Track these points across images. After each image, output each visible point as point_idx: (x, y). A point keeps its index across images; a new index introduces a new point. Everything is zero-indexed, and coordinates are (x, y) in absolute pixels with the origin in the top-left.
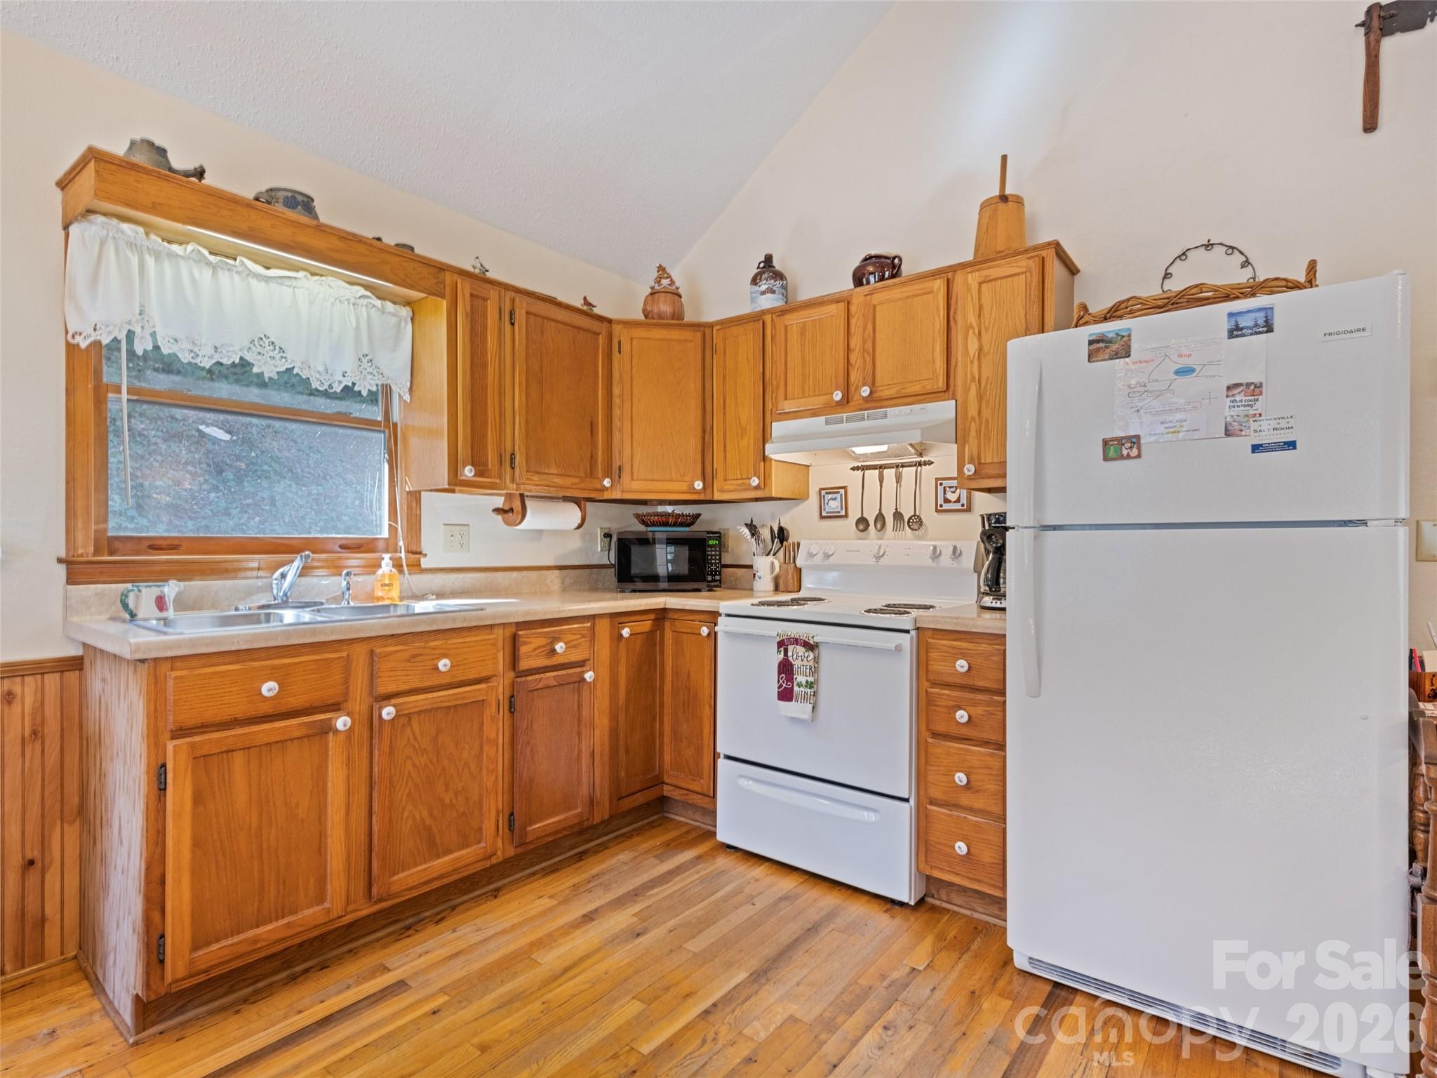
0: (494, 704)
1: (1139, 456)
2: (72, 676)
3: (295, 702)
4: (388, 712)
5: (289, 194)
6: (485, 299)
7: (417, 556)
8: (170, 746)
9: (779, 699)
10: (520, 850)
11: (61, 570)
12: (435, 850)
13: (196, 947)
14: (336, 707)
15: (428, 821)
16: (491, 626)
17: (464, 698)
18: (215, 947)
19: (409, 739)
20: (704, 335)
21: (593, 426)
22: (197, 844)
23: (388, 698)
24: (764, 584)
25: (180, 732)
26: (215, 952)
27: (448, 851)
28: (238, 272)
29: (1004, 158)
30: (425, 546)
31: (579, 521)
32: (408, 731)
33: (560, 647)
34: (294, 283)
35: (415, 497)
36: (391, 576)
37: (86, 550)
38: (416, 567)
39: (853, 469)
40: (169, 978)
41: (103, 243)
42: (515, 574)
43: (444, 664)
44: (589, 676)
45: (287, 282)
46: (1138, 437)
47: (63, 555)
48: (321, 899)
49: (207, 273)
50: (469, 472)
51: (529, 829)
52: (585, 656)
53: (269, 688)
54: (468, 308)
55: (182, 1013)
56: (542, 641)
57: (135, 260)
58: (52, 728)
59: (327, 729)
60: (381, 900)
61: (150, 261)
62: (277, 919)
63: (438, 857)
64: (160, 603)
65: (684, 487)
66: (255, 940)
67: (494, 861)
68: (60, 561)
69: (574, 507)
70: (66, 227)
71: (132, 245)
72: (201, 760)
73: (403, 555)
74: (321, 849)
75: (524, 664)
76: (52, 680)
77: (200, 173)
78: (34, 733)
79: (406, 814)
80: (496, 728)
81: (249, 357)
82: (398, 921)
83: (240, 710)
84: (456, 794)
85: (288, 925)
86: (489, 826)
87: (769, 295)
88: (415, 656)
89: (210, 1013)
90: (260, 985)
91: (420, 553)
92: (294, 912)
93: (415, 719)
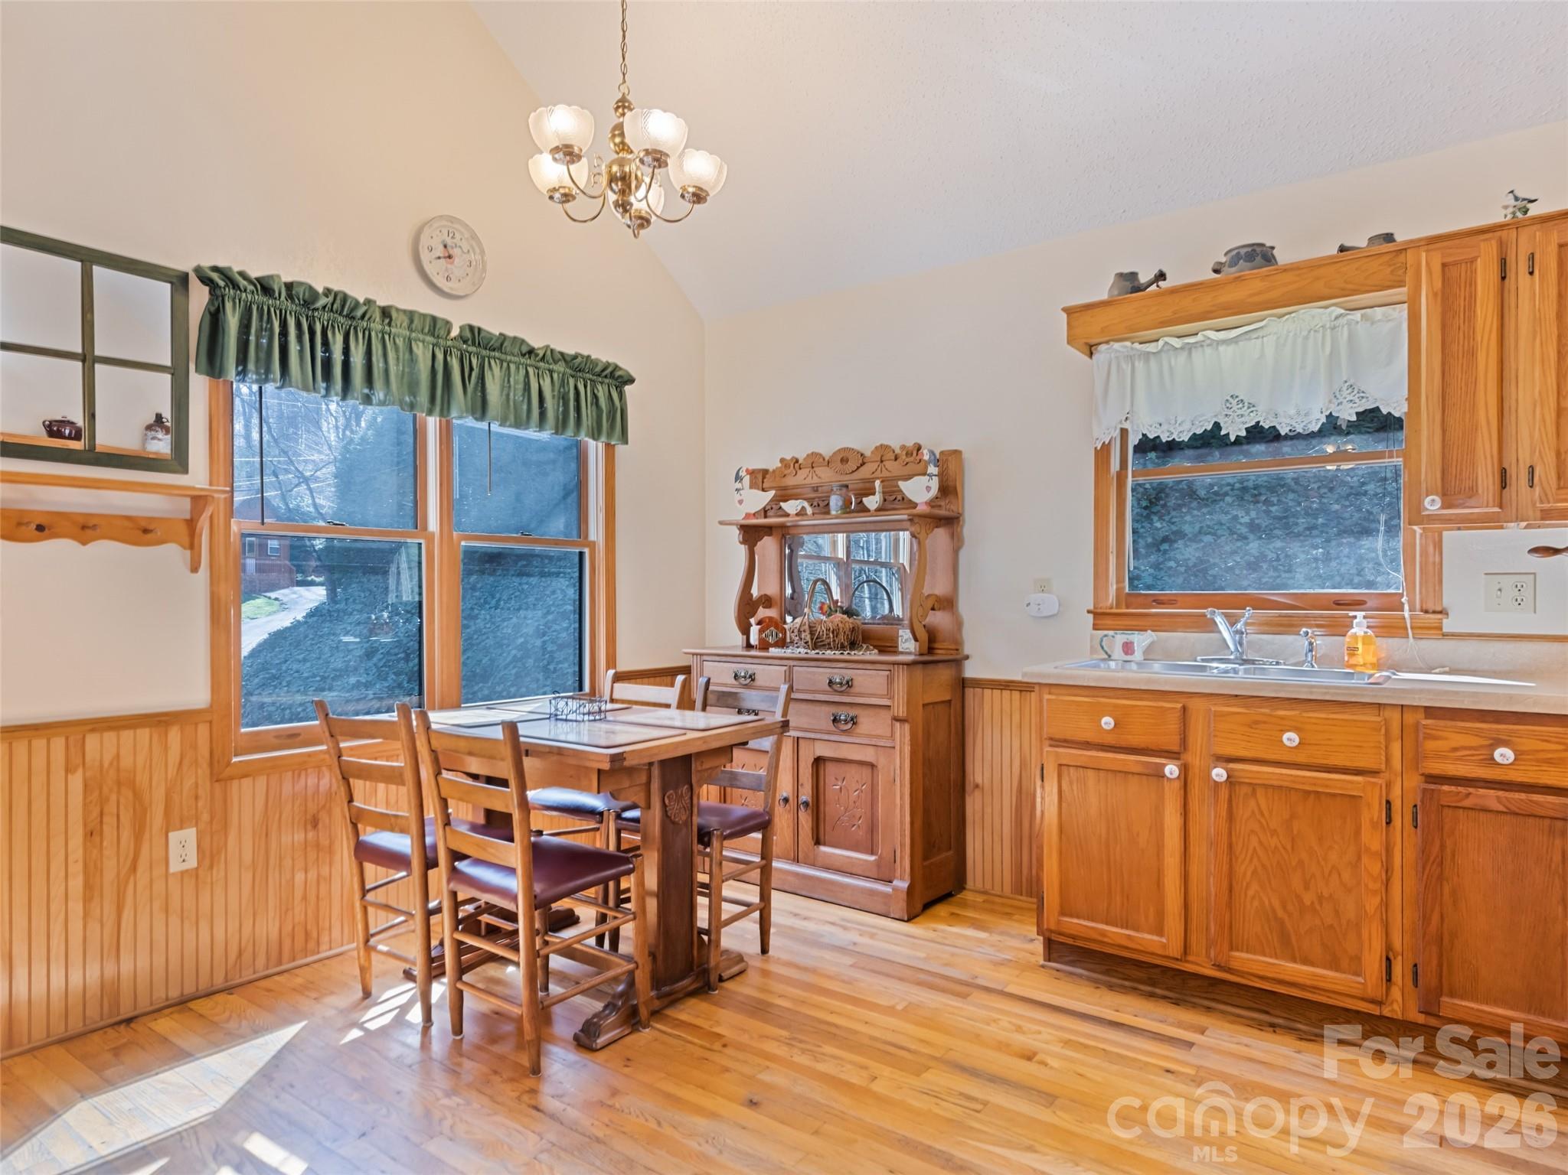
3: (1129, 740)
4: (1219, 774)
5: (1250, 249)
6: (1473, 261)
7: (1439, 616)
8: (1046, 750)
10: (1430, 1021)
11: (1091, 618)
12: (1288, 948)
13: (1064, 913)
15: (1280, 913)
17: (1327, 786)
18: (1075, 921)
19: (1253, 812)
25: (1053, 742)
27: (1306, 961)
28: (1208, 345)
32: (1252, 803)
33: (1503, 753)
34: (1260, 333)
37: (1100, 604)
38: (1432, 630)
40: (1046, 926)
41: (1109, 362)
43: (1290, 738)
45: (1255, 335)
47: (1091, 607)
48: (1158, 930)
51: (1445, 999)
53: (1107, 721)
54: (1438, 284)
55: (1073, 966)
56: (1470, 740)
57: (1128, 368)
59: (1159, 772)
62: (1122, 927)
63: (1295, 960)
64: (1128, 648)
66: (1103, 933)
67: (1390, 1013)
68: (1089, 612)
71: (1125, 359)
72: (1063, 767)
73: (1407, 614)
74: (1159, 884)
75: (1434, 766)
77: (1161, 276)
79: (1251, 893)
80: (1390, 845)
81: (1219, 421)
82: (1267, 1013)
83: (1089, 736)
84: (1320, 898)
85: (1129, 937)
86: (1374, 959)
88: (1257, 722)
89: (1089, 979)
90: (1127, 983)
91: (1443, 612)
92: (1136, 929)
93: (1260, 792)
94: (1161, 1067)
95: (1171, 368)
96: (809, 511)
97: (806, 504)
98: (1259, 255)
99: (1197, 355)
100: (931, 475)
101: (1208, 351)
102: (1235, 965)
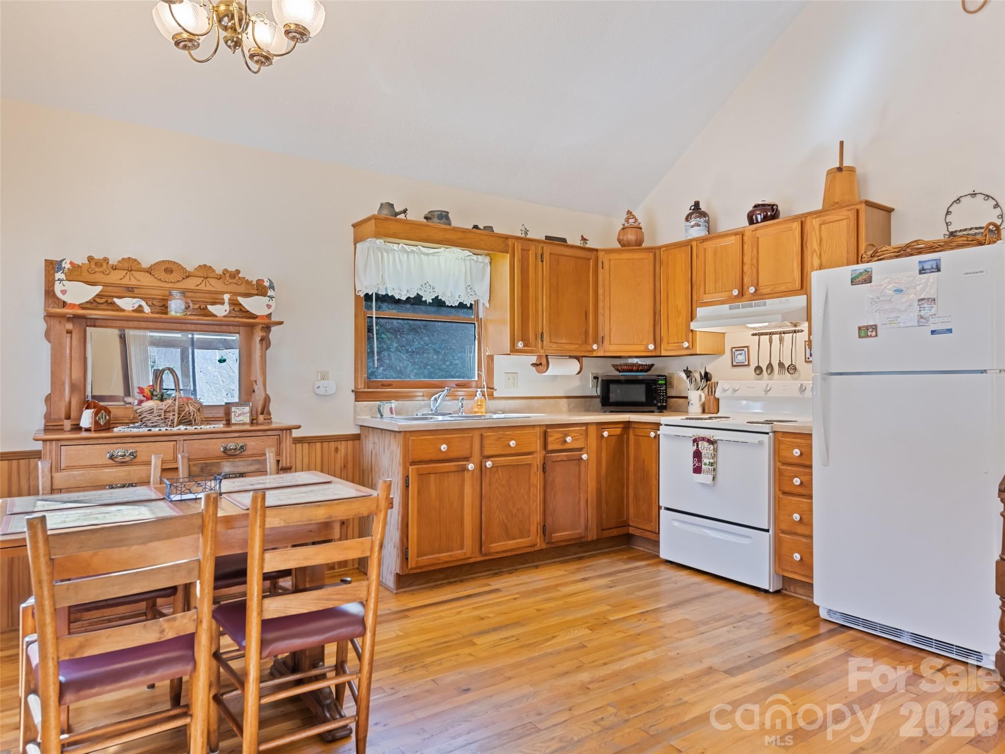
0: (536, 466)
1: (876, 335)
2: (357, 442)
3: (453, 455)
4: (489, 464)
5: (440, 213)
6: (529, 250)
7: (492, 390)
8: (411, 468)
9: (694, 472)
10: (549, 546)
11: (353, 395)
12: (508, 534)
13: (418, 557)
14: (467, 459)
15: (506, 521)
16: (534, 426)
17: (521, 462)
18: (425, 558)
19: (497, 479)
20: (655, 254)
21: (586, 315)
22: (419, 512)
23: (489, 457)
24: (695, 408)
25: (413, 463)
26: (426, 559)
27: (514, 539)
28: (417, 253)
29: (842, 143)
30: (496, 385)
31: (578, 370)
32: (497, 476)
33: (569, 439)
34: (439, 254)
35: (491, 358)
36: (481, 401)
37: (361, 387)
38: (491, 396)
39: (753, 335)
40: (410, 567)
41: (369, 249)
42: (542, 401)
43: (512, 443)
44: (585, 457)
45: (436, 254)
46: (876, 326)
47: (353, 389)
48: (462, 547)
50: (520, 345)
51: (553, 535)
52: (582, 446)
53: (444, 447)
54: (520, 257)
55: (411, 586)
56: (560, 435)
57: (380, 255)
58: (350, 465)
59: (464, 469)
60: (485, 555)
61: (385, 254)
62: (446, 552)
63: (510, 540)
64: (391, 410)
65: (642, 348)
66: (438, 559)
67: (536, 548)
68: (353, 391)
69: (576, 361)
70: (355, 244)
71: (378, 248)
72: (420, 475)
73: (485, 389)
74: (462, 524)
75: (551, 447)
76: (350, 443)
77: (405, 211)
78: (345, 466)
79: (496, 515)
80: (537, 479)
81: (421, 294)
82: (491, 570)
83: (432, 456)
84: (518, 510)
85: (450, 556)
86: (533, 529)
87: (696, 228)
88: (500, 438)
89: (420, 589)
90: (438, 583)
91: (493, 389)
92: (452, 550)
93: (500, 469)
94: (511, 599)
95: (400, 258)
96: (147, 309)
97: (143, 303)
98: (444, 218)
100: (270, 297)
102: (492, 550)
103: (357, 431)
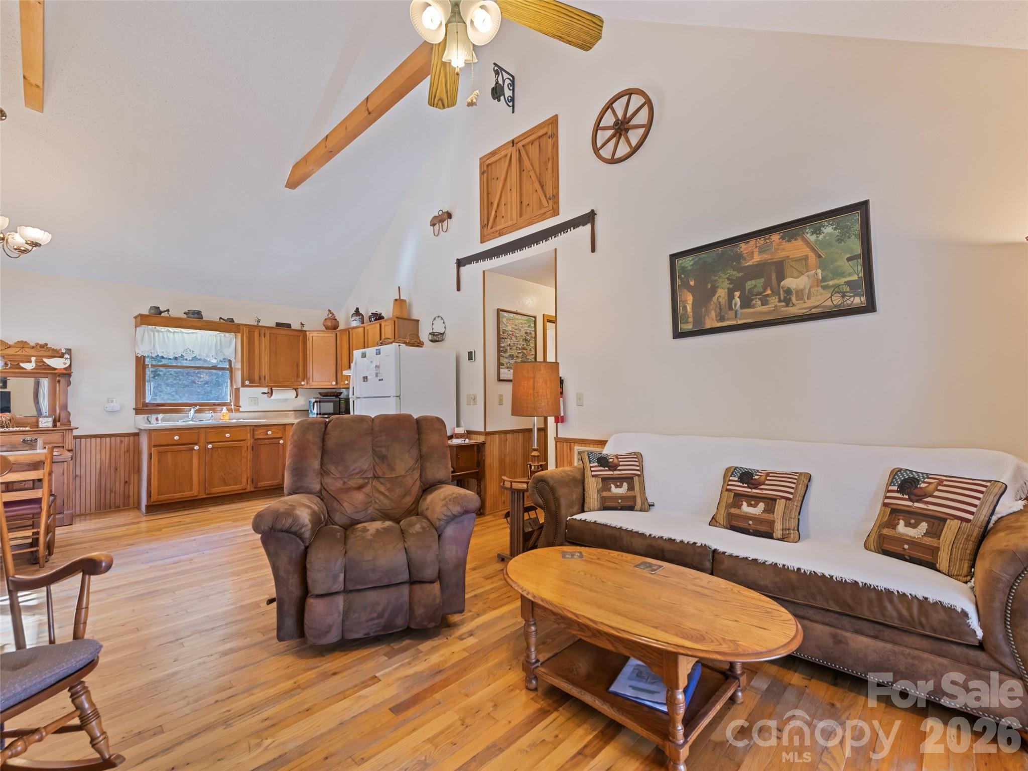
0: (245, 448)
1: (367, 381)
2: (136, 437)
3: (181, 442)
4: (210, 446)
5: (195, 311)
6: (254, 332)
7: (238, 408)
8: (153, 449)
10: (256, 489)
11: (134, 411)
12: (225, 483)
13: (158, 495)
14: (196, 444)
15: (224, 476)
16: (245, 426)
17: (235, 445)
19: (218, 454)
20: (336, 335)
21: (298, 366)
22: (159, 472)
23: (210, 443)
25: (155, 446)
26: (162, 497)
27: (230, 486)
29: (399, 287)
30: (241, 403)
31: (295, 396)
33: (269, 433)
34: (196, 333)
35: (238, 390)
36: (226, 413)
37: (140, 406)
38: (237, 410)
40: (152, 500)
41: (144, 331)
43: (228, 435)
44: (281, 442)
46: (367, 377)
47: (135, 407)
48: (191, 490)
49: (172, 334)
50: (247, 383)
51: (259, 484)
52: (281, 436)
53: (176, 438)
54: (248, 335)
56: (264, 431)
57: (152, 334)
58: (132, 450)
59: (192, 449)
60: (208, 494)
61: (156, 334)
62: (179, 493)
63: (227, 486)
64: (157, 419)
65: (330, 384)
66: (173, 496)
67: (247, 491)
68: (134, 409)
69: (294, 391)
70: (136, 327)
71: (151, 330)
72: (160, 453)
73: (233, 407)
74: (191, 478)
75: (257, 437)
76: (132, 438)
77: (168, 311)
78: (127, 451)
79: (216, 473)
80: (247, 455)
81: (183, 354)
83: (170, 442)
84: (233, 471)
85: (182, 495)
86: (244, 480)
87: (355, 322)
88: (219, 433)
91: (240, 406)
92: (184, 492)
93: (219, 449)
95: (168, 337)
98: (198, 314)
99: (176, 335)
100: (66, 359)
101: (180, 334)
102: (213, 492)
103: (136, 431)
